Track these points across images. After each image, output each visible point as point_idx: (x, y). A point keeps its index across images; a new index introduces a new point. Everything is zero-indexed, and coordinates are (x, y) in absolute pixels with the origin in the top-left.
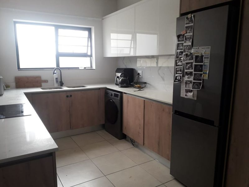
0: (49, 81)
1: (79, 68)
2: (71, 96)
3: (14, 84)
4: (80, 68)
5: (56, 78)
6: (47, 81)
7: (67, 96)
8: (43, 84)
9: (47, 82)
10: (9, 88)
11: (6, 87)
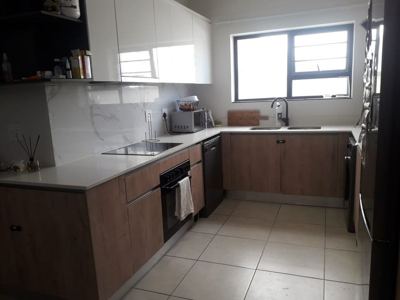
0: (270, 118)
1: (322, 97)
2: (284, 142)
3: (226, 121)
4: (324, 96)
5: (278, 114)
6: (268, 117)
7: (278, 142)
8: (261, 122)
9: (268, 119)
10: (220, 125)
11: (216, 124)
